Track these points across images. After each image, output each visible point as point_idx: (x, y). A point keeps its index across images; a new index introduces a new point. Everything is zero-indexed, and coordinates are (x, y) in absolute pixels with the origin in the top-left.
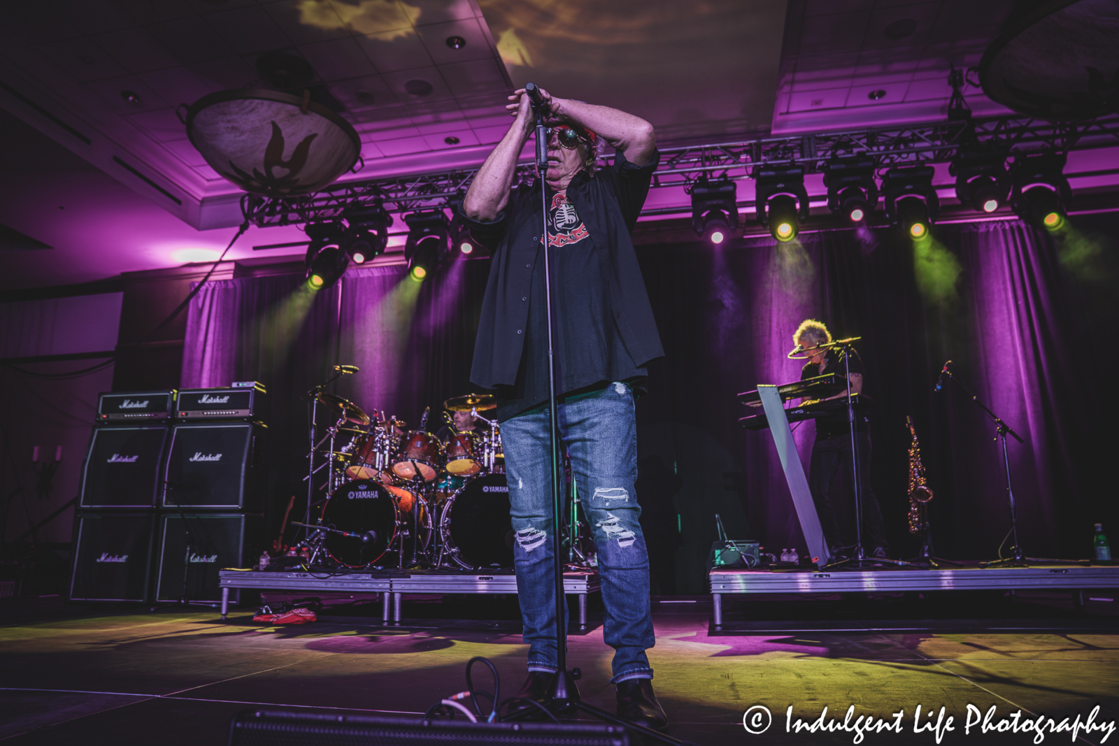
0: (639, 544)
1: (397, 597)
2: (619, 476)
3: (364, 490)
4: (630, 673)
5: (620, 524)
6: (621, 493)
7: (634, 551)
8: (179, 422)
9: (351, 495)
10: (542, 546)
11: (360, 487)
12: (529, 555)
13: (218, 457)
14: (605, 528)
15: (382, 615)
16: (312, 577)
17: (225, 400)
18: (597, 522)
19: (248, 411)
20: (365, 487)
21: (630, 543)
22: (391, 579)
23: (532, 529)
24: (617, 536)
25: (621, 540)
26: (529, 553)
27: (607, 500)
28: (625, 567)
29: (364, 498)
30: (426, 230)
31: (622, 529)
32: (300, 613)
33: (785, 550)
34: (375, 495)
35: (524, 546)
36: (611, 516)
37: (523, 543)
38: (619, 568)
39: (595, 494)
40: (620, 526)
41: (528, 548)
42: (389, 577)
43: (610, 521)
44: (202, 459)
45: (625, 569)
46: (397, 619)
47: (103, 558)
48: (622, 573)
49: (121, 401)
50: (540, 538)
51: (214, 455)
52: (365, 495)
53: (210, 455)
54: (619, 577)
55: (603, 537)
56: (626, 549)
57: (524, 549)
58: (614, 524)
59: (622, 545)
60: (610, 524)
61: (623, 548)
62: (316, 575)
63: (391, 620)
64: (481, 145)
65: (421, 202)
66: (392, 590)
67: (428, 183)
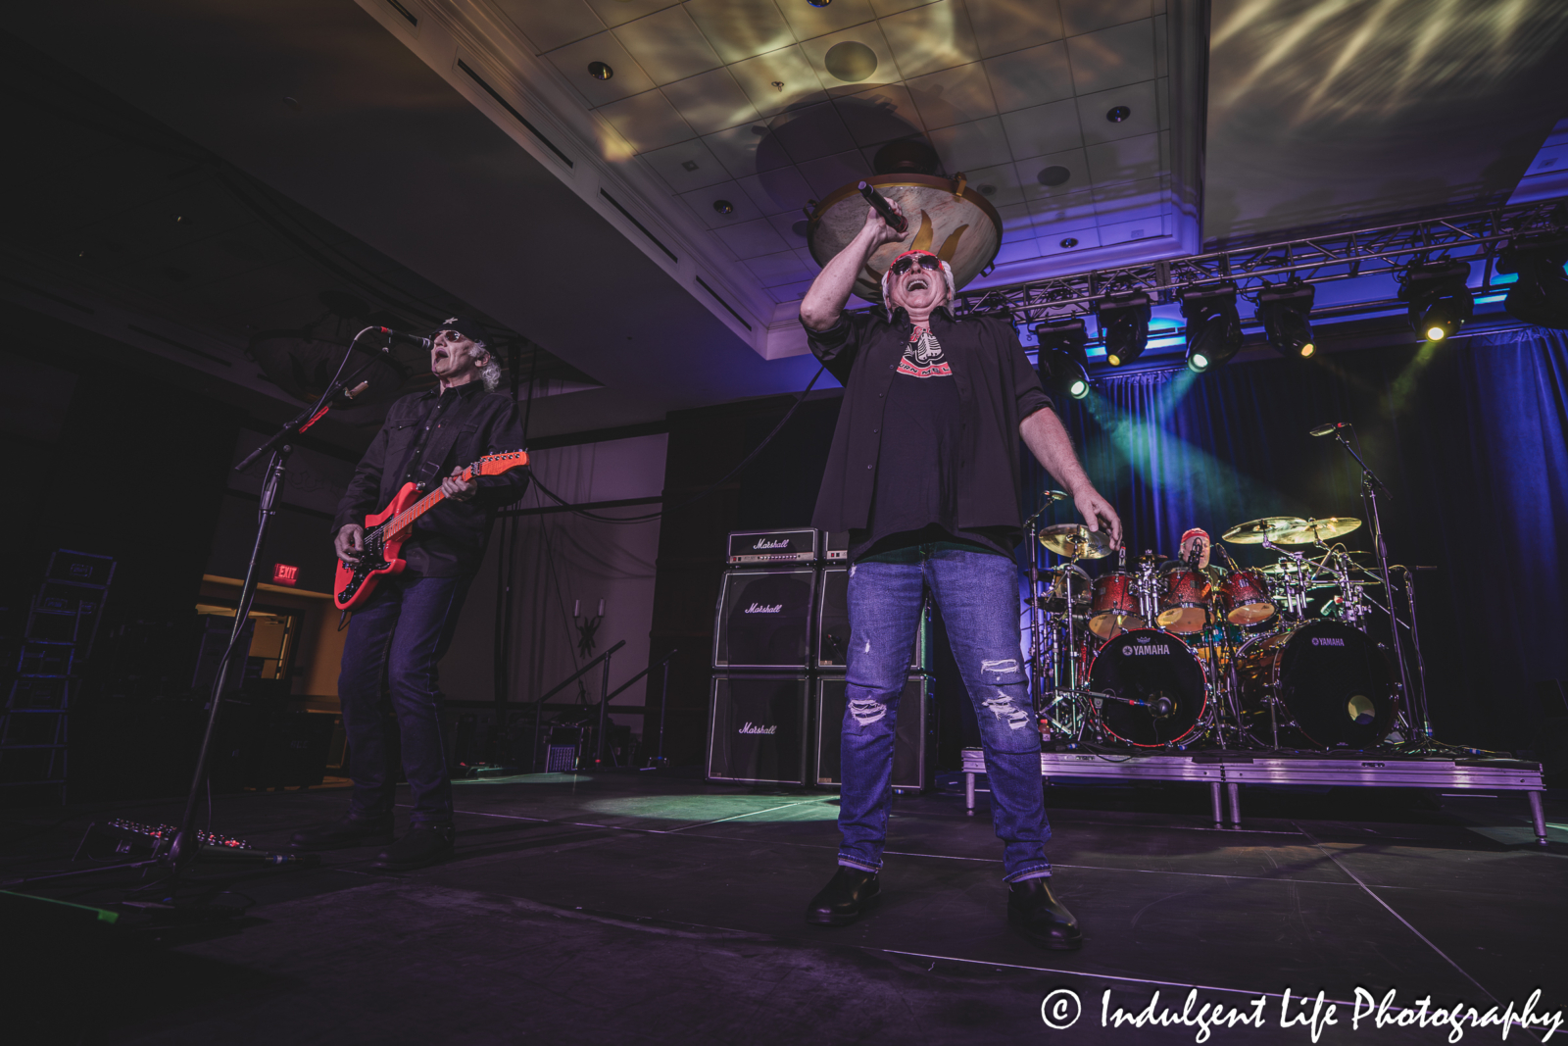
0: (1032, 725)
1: (1233, 789)
2: (1009, 646)
3: (1147, 644)
4: (1029, 871)
5: (1012, 704)
6: (1012, 665)
7: (1027, 733)
8: (828, 564)
9: (1127, 651)
10: (879, 721)
11: (1139, 640)
12: (862, 730)
14: (993, 708)
15: (1212, 813)
16: (1101, 760)
18: (984, 700)
20: (1148, 640)
21: (1022, 724)
22: (1224, 764)
23: (872, 701)
24: (1008, 717)
25: (1012, 722)
26: (864, 727)
27: (998, 674)
28: (1017, 751)
29: (1148, 655)
31: (1014, 709)
34: (1165, 650)
35: (859, 719)
36: (1003, 695)
37: (857, 715)
38: (1011, 753)
39: (983, 668)
40: (1012, 706)
41: (864, 722)
42: (1221, 762)
43: (1000, 701)
45: (1020, 754)
46: (1236, 820)
47: (746, 729)
48: (1013, 757)
49: (756, 540)
50: (879, 713)
52: (1148, 650)
54: (1011, 762)
55: (990, 717)
56: (1017, 732)
57: (858, 722)
58: (1006, 704)
59: (1013, 726)
60: (1000, 704)
61: (1015, 730)
62: (1107, 757)
63: (1227, 821)
64: (1101, 247)
65: (1051, 311)
66: (1224, 779)
67: (1060, 288)
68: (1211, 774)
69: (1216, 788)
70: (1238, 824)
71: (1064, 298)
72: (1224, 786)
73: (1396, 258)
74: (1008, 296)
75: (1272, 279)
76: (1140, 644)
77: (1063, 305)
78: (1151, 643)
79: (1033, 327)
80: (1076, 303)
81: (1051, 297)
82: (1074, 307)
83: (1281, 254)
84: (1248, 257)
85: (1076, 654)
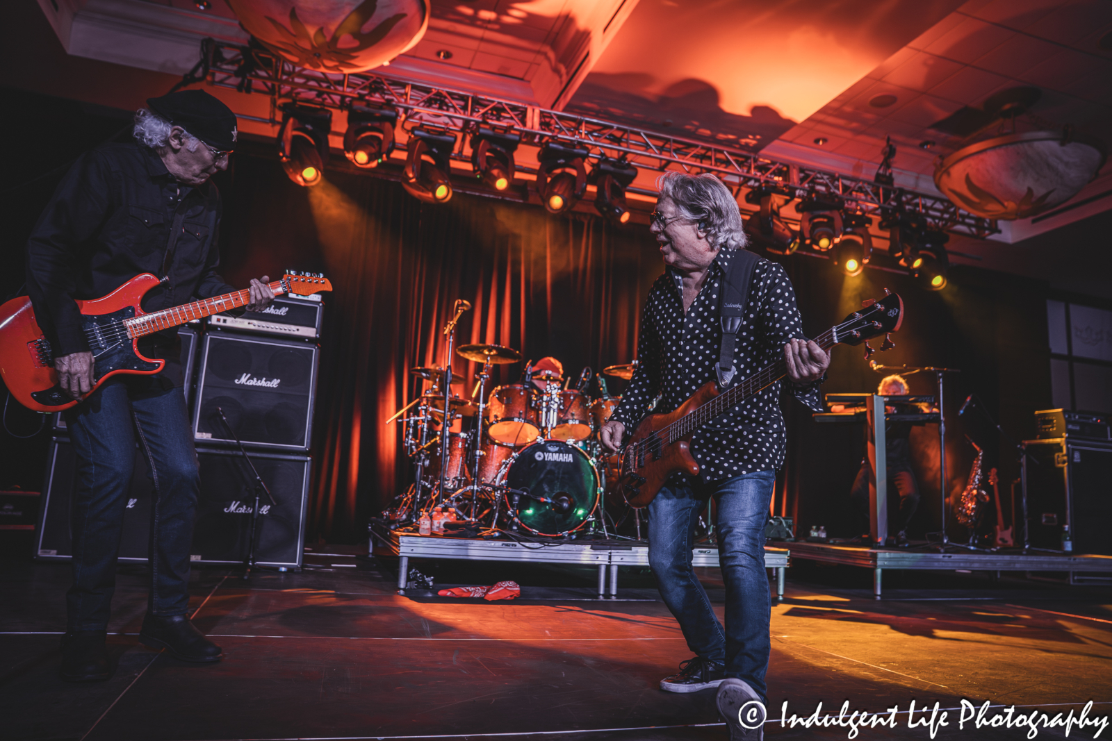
1: (614, 570)
3: (556, 452)
8: (214, 328)
9: (539, 456)
11: (550, 448)
13: (275, 383)
16: (520, 546)
17: (283, 311)
19: (314, 330)
20: (557, 449)
22: (613, 551)
29: (555, 461)
30: (434, 150)
32: (508, 586)
33: (814, 527)
34: (568, 459)
42: (610, 549)
44: (253, 382)
46: (614, 591)
51: (269, 379)
52: (556, 457)
53: (264, 379)
62: (524, 544)
63: (607, 594)
64: (469, 68)
65: (425, 116)
66: (610, 562)
67: (438, 98)
68: (602, 558)
69: (603, 569)
70: (615, 595)
71: (440, 108)
72: (608, 568)
73: (690, 167)
75: (608, 153)
76: (549, 452)
77: (438, 116)
78: (559, 452)
79: (408, 126)
80: (450, 117)
81: (429, 103)
82: (447, 120)
83: (618, 134)
84: (596, 128)
85: (482, 453)
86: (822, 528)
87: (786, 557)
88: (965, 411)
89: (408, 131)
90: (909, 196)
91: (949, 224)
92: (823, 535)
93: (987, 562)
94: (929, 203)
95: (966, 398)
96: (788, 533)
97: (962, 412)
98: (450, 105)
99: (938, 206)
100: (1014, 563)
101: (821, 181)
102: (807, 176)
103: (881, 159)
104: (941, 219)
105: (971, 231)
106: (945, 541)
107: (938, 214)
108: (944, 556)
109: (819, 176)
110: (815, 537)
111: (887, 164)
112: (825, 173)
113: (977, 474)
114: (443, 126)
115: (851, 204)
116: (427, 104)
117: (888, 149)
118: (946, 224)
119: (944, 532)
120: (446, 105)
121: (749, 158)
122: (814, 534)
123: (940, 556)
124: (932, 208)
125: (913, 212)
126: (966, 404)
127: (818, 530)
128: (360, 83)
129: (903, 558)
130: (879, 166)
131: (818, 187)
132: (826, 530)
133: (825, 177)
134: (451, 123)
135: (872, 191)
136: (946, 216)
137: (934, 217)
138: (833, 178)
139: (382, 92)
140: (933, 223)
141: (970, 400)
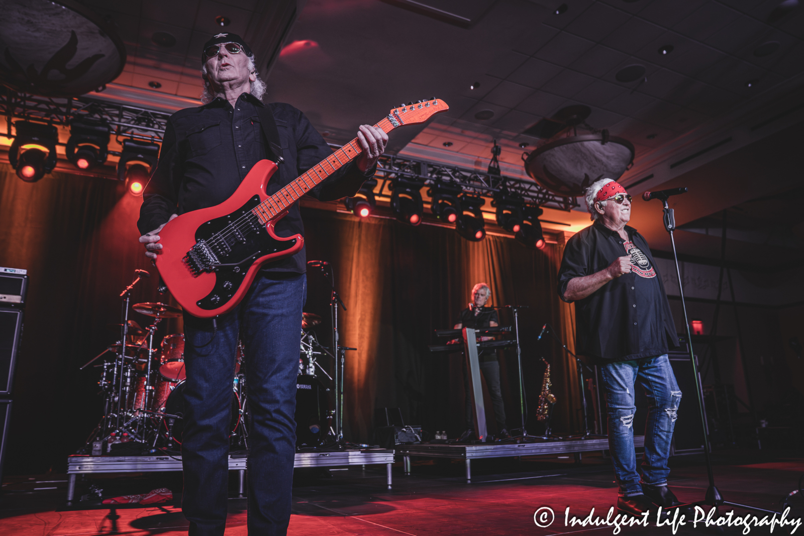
16: (174, 459)
30: (140, 156)
33: (438, 432)
64: (176, 95)
65: (136, 131)
67: (146, 117)
71: (148, 126)
74: (106, 109)
77: (147, 131)
79: (121, 139)
80: (156, 132)
81: (138, 121)
82: (153, 134)
86: (444, 432)
87: (392, 455)
88: (542, 336)
89: (120, 143)
90: (512, 183)
91: (544, 201)
92: (445, 438)
93: (552, 447)
94: (527, 186)
95: (543, 327)
96: (416, 437)
97: (540, 337)
98: (155, 122)
99: (534, 188)
100: (574, 446)
101: (446, 173)
102: (435, 170)
103: (491, 157)
104: (537, 197)
105: (560, 206)
106: (525, 435)
107: (535, 195)
108: (519, 446)
109: (443, 169)
110: (438, 440)
111: (495, 159)
112: (448, 167)
113: (547, 382)
114: (150, 139)
115: (469, 189)
116: (137, 122)
117: (495, 149)
118: (542, 201)
119: (523, 428)
120: (152, 122)
121: (390, 157)
122: (438, 437)
123: (516, 446)
124: (529, 190)
125: (515, 193)
126: (543, 331)
127: (441, 434)
128: (82, 106)
129: (487, 449)
130: (490, 160)
131: (444, 178)
132: (447, 434)
133: (448, 170)
134: (157, 136)
135: (484, 179)
136: (541, 196)
137: (532, 197)
138: (455, 170)
139: (101, 113)
140: (532, 201)
141: (545, 328)
